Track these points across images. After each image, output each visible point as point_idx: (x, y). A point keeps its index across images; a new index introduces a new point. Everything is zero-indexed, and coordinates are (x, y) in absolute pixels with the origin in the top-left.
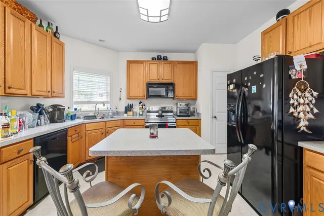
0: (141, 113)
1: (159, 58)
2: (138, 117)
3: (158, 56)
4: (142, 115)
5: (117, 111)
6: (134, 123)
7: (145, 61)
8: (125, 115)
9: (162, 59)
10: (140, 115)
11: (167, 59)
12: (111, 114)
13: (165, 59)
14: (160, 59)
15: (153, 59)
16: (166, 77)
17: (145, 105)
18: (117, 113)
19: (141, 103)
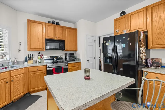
0: (40, 61)
1: (53, 23)
2: (38, 64)
3: (53, 21)
4: (40, 62)
5: (17, 61)
6: (37, 69)
7: (44, 23)
8: (26, 63)
9: (56, 24)
10: (39, 62)
11: (59, 25)
12: (11, 64)
13: (58, 24)
14: (55, 23)
15: (49, 22)
16: (59, 36)
17: (42, 55)
18: (18, 63)
19: (39, 53)
